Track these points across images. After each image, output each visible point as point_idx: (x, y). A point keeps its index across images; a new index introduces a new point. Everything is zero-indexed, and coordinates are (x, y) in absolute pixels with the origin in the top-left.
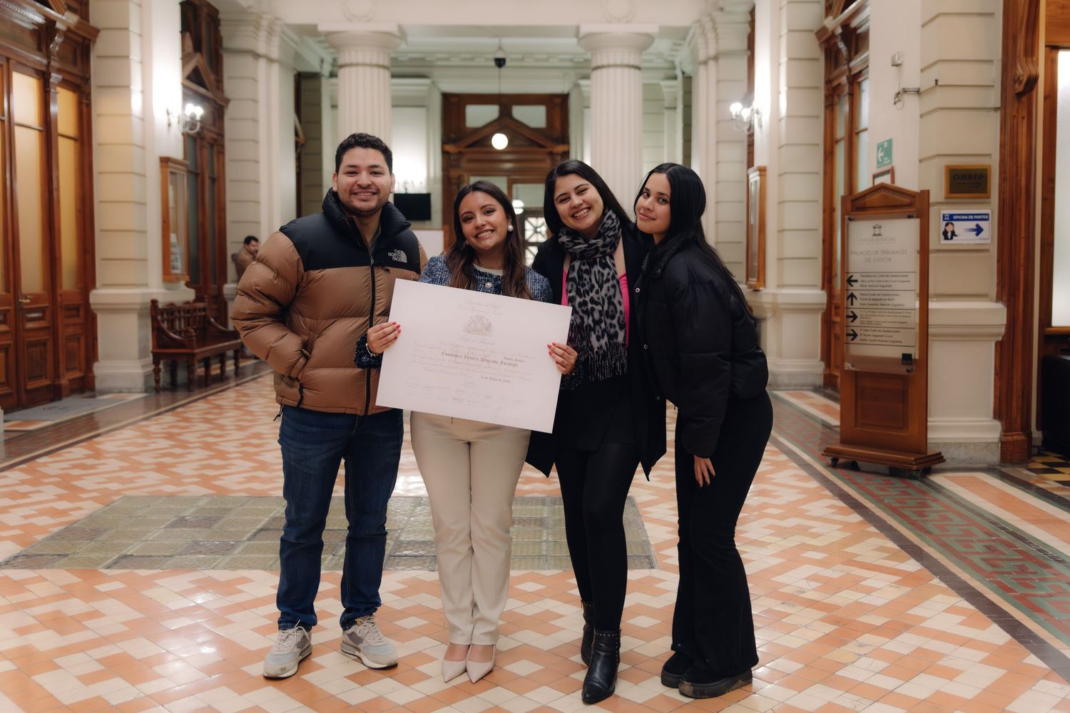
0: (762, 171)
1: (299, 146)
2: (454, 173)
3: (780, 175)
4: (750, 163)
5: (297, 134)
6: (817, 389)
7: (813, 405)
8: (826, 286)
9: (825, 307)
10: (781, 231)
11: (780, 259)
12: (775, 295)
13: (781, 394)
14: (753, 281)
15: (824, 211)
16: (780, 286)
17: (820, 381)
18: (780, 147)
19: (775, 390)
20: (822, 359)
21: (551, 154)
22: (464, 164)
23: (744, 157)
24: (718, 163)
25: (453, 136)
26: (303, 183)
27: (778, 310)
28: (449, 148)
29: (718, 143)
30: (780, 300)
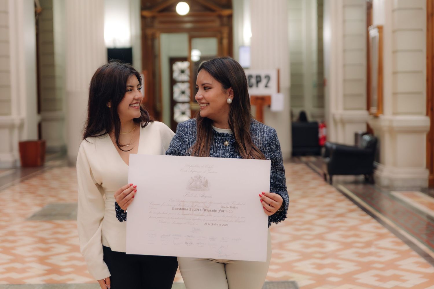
0: (380, 28)
1: (37, 14)
2: (149, 32)
3: (394, 32)
4: (369, 22)
5: (35, 6)
6: (423, 190)
7: (422, 203)
8: (430, 112)
9: (428, 129)
10: (395, 73)
11: (395, 94)
12: (391, 121)
13: (397, 194)
14: (374, 110)
15: (427, 58)
16: (395, 114)
17: (426, 184)
18: (393, 11)
19: (393, 190)
20: (427, 167)
21: (220, 17)
22: (157, 24)
23: (364, 17)
24: (344, 21)
25: (148, 4)
26: (41, 41)
27: (394, 132)
28: (147, 13)
29: (344, 6)
30: (395, 124)
